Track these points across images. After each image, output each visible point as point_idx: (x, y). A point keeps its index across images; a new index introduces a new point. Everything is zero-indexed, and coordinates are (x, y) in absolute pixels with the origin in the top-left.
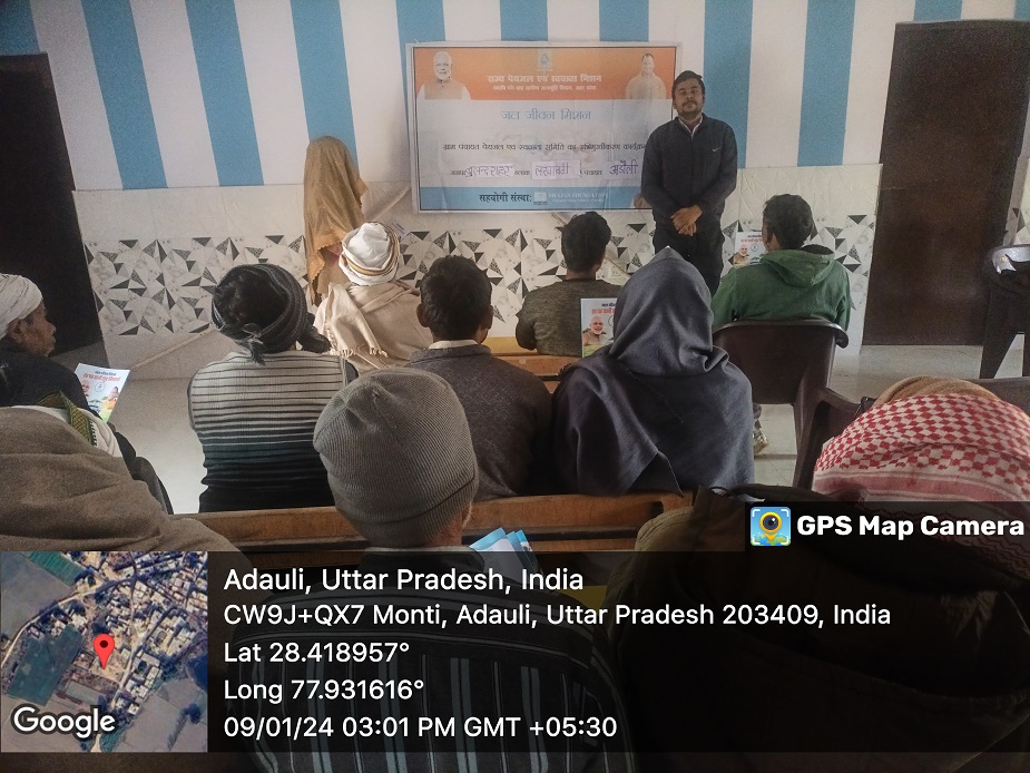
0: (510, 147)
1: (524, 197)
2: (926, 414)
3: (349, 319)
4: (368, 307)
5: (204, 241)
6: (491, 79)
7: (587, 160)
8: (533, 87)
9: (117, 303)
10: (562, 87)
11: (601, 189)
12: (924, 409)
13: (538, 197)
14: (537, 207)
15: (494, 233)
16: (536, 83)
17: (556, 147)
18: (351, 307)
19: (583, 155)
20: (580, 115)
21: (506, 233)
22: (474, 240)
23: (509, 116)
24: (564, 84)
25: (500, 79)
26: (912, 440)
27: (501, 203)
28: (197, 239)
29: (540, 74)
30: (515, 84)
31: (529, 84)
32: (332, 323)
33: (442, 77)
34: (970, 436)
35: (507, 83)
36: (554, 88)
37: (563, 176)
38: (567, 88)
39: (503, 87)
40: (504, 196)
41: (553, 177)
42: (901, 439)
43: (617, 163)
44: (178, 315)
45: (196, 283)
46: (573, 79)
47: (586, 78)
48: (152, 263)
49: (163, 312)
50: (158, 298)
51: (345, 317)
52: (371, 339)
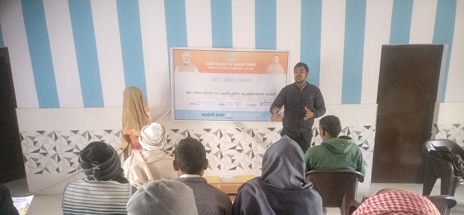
0: (216, 93)
1: (222, 115)
2: (392, 198)
3: (140, 166)
4: (149, 161)
5: (75, 132)
6: (207, 64)
7: (249, 100)
8: (226, 68)
9: (34, 159)
10: (239, 68)
11: (256, 112)
12: (391, 197)
13: (227, 115)
14: (227, 119)
15: (208, 130)
16: (227, 66)
17: (236, 94)
18: (142, 160)
19: (248, 97)
21: (214, 130)
22: (199, 134)
23: (215, 80)
24: (240, 67)
25: (212, 64)
26: (387, 209)
27: (211, 117)
28: (72, 131)
29: (229, 62)
30: (218, 66)
31: (225, 66)
32: (132, 168)
33: (186, 62)
34: (410, 207)
35: (215, 66)
36: (235, 68)
37: (239, 106)
38: (240, 69)
39: (213, 68)
40: (212, 114)
41: (235, 106)
42: (382, 209)
43: (263, 101)
44: (62, 165)
45: (71, 151)
46: (243, 65)
47: (248, 64)
48: (51, 141)
49: (55, 163)
50: (53, 157)
51: (139, 165)
52: (150, 175)
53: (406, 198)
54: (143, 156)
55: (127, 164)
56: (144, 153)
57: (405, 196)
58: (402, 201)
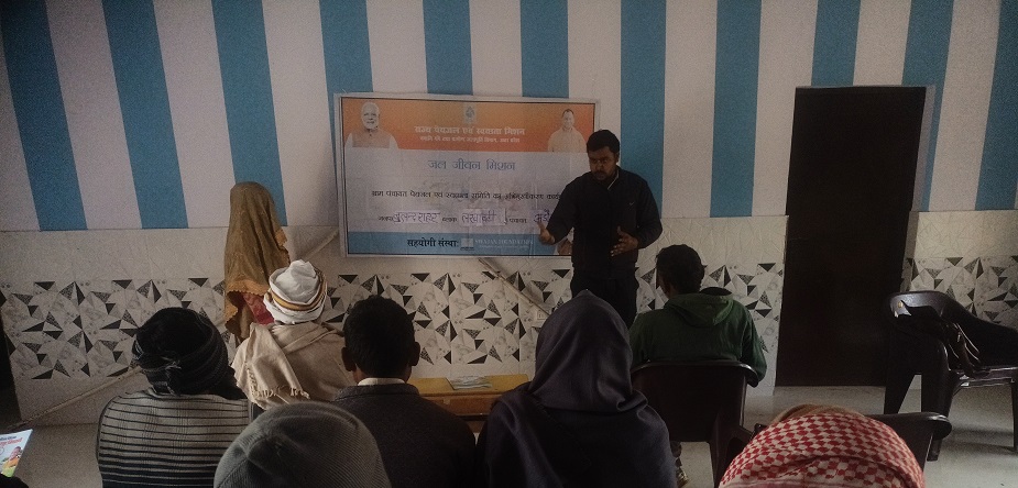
0: (437, 194)
1: (450, 243)
2: (815, 430)
3: (270, 359)
4: (291, 347)
5: (124, 284)
6: (418, 129)
7: (512, 209)
8: (459, 139)
9: (30, 346)
10: (487, 140)
11: (526, 237)
12: (813, 426)
13: (464, 243)
14: (464, 252)
15: (422, 277)
16: (461, 135)
17: (482, 195)
18: (273, 347)
19: (508, 203)
20: (505, 166)
21: (434, 277)
22: (402, 284)
23: (435, 165)
24: (490, 136)
25: (428, 129)
26: (804, 453)
27: (428, 248)
28: (117, 282)
29: (466, 126)
30: (442, 135)
31: (455, 135)
32: (252, 364)
33: (370, 126)
34: (853, 449)
35: (434, 134)
36: (480, 140)
37: (490, 224)
38: (492, 140)
39: (430, 138)
40: (431, 242)
41: (479, 224)
42: (795, 452)
43: (541, 212)
44: (95, 358)
45: (116, 325)
46: (498, 131)
47: (509, 130)
48: (70, 305)
49: (79, 355)
50: (74, 341)
51: (267, 358)
52: (293, 379)
53: (845, 428)
54: (275, 337)
55: (241, 357)
56: (278, 329)
57: (842, 424)
58: (836, 435)
